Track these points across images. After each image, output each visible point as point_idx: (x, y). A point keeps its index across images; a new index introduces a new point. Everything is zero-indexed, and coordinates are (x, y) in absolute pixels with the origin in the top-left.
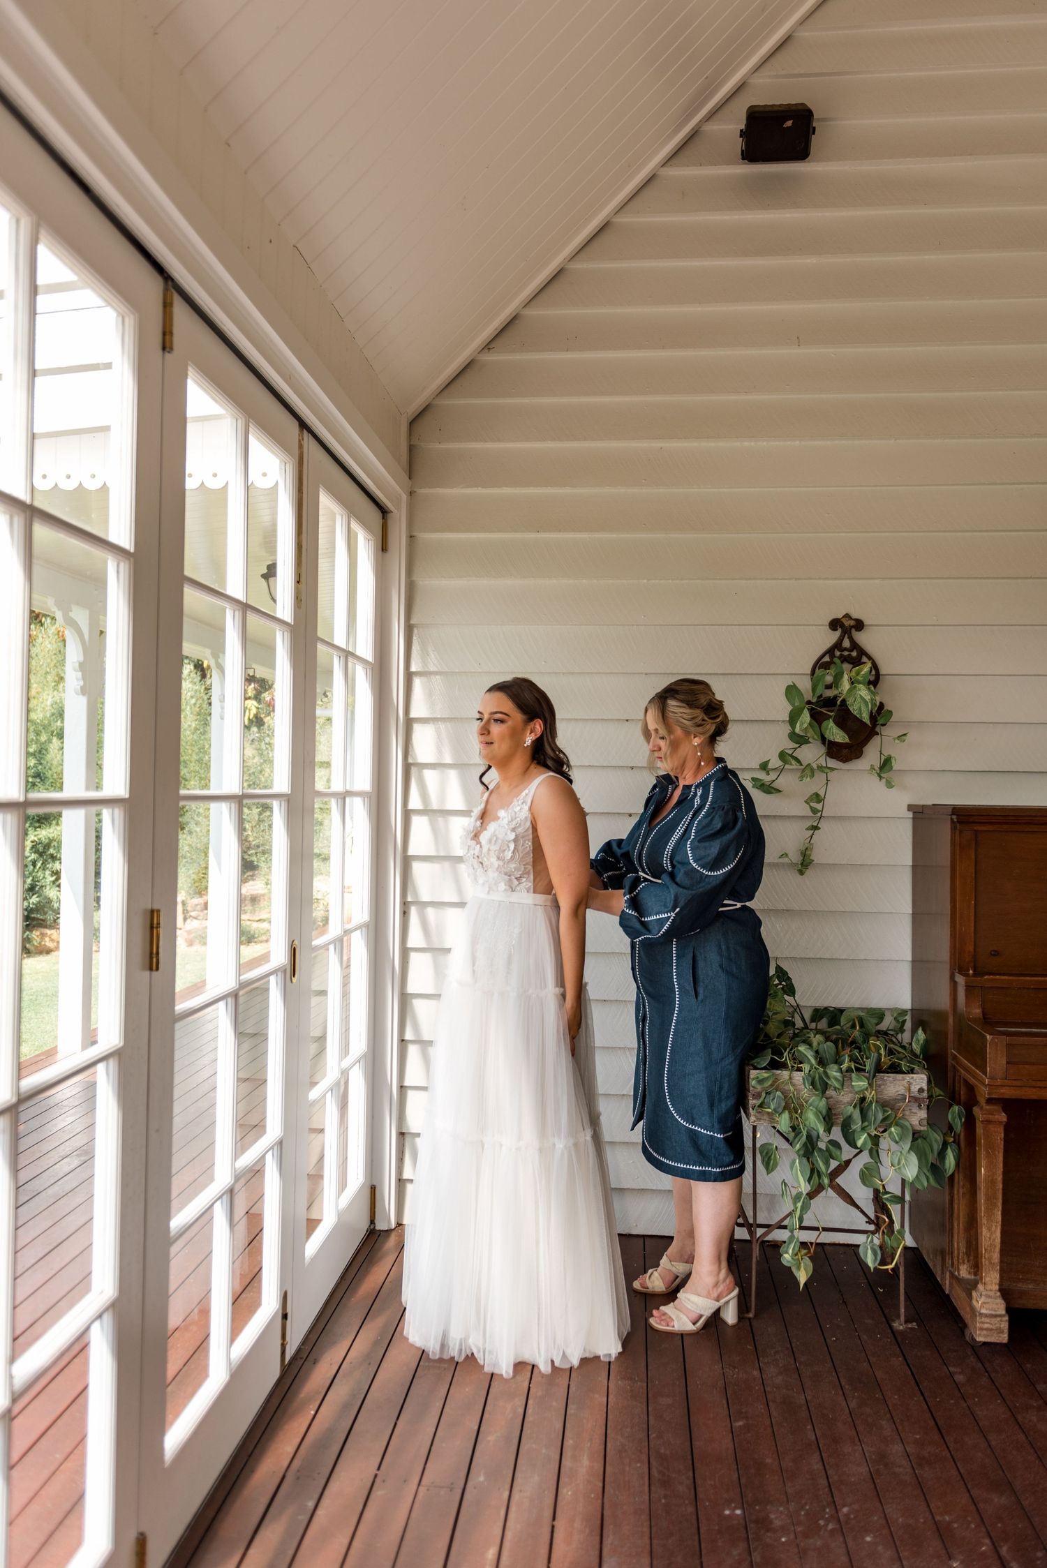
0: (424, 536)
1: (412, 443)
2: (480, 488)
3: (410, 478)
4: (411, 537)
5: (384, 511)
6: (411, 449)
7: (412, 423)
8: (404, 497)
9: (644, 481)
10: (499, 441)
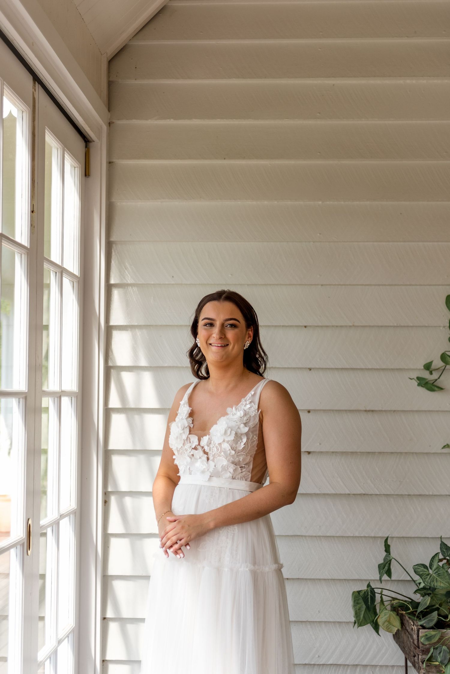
0: (122, 163)
1: (111, 79)
2: (172, 120)
3: (109, 111)
4: (110, 163)
5: (86, 140)
6: (110, 84)
7: (110, 62)
8: (105, 128)
9: (318, 114)
10: (189, 78)
